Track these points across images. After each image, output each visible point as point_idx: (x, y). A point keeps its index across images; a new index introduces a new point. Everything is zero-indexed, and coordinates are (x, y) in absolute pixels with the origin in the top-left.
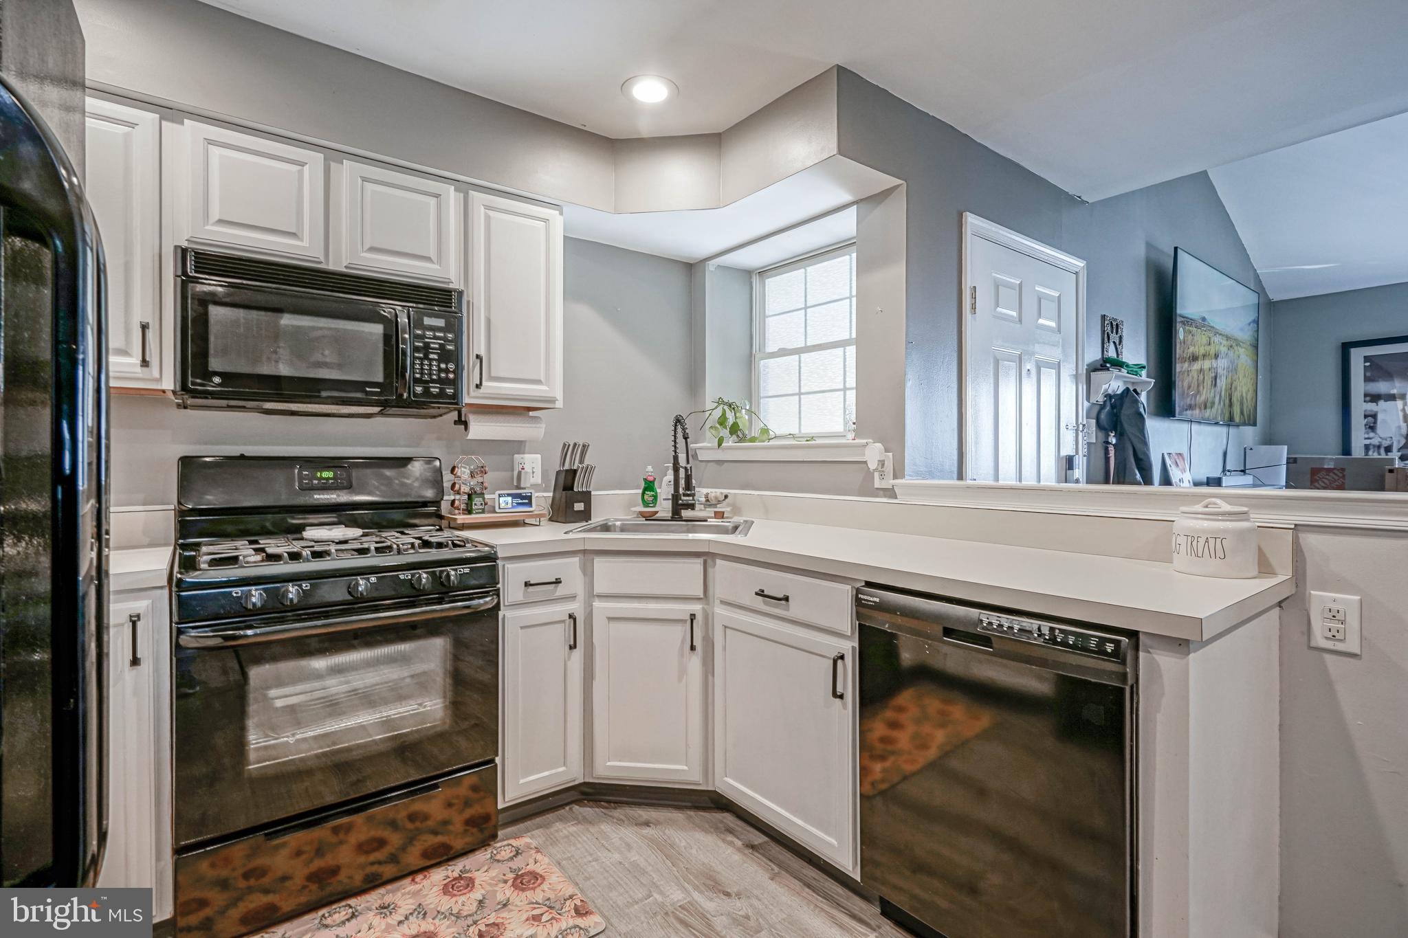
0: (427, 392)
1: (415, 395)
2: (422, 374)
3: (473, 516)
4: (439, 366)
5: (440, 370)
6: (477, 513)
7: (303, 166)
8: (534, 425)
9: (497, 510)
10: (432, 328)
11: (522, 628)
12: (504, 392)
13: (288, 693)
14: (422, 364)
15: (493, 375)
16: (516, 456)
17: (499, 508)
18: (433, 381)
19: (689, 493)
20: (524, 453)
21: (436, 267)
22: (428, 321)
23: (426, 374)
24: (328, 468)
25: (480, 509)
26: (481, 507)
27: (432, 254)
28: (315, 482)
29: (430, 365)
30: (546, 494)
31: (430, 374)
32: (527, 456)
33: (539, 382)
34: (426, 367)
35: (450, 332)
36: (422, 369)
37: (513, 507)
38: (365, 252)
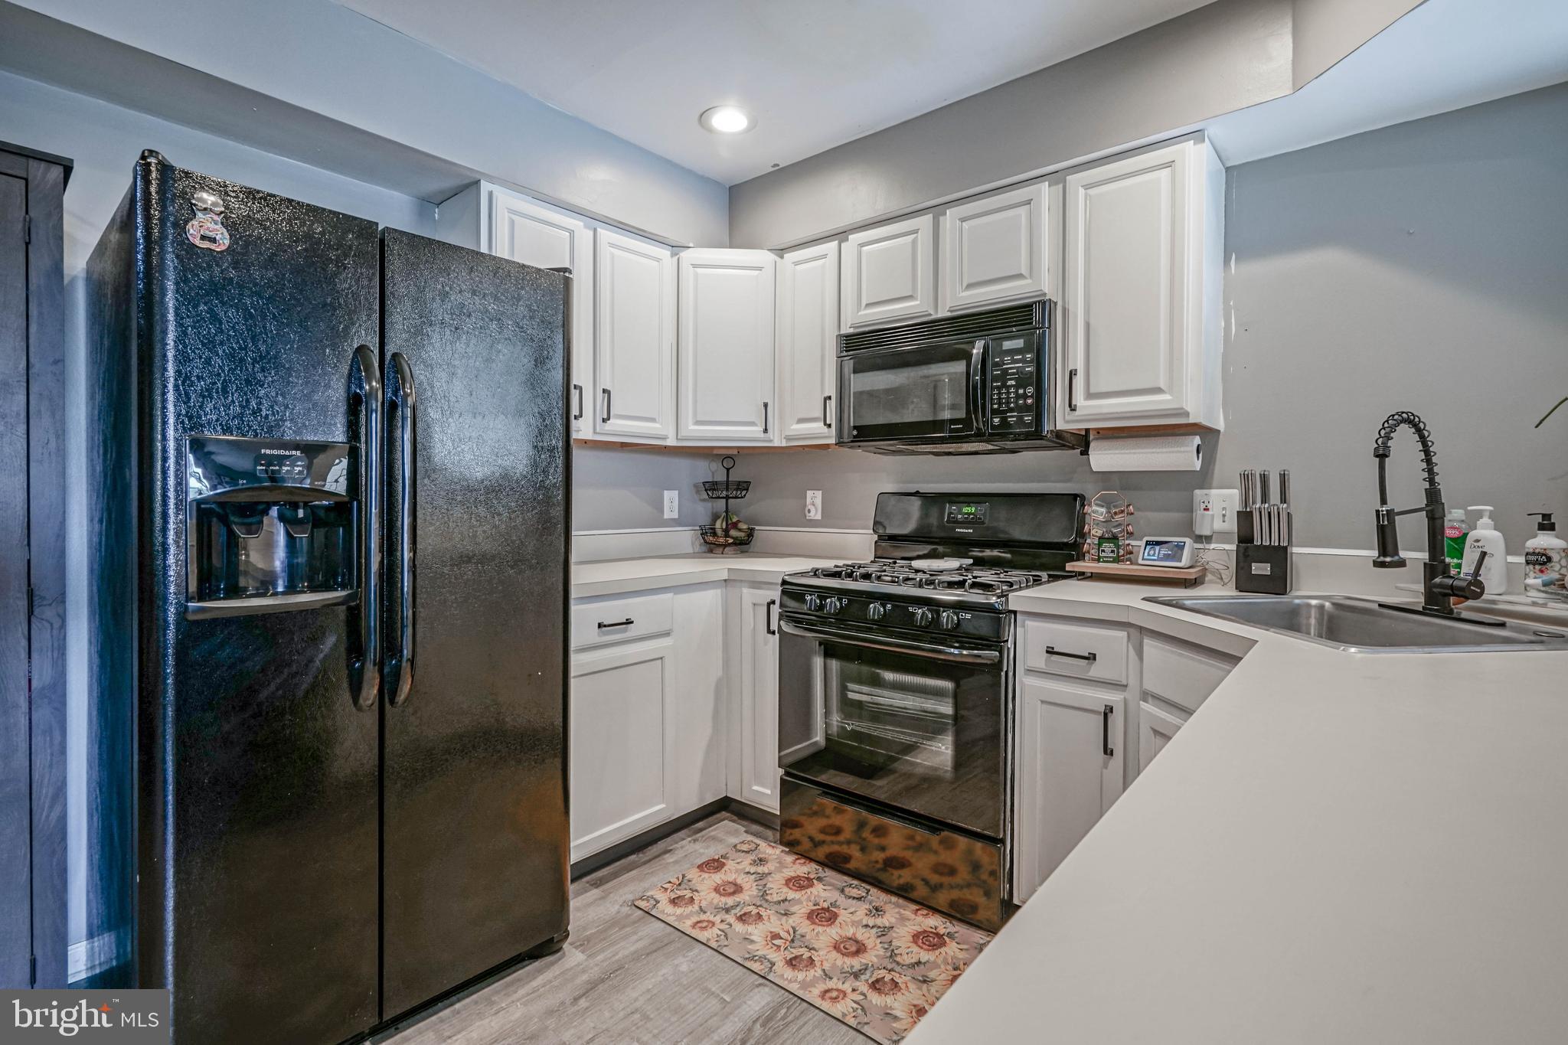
0: (1004, 421)
1: (993, 427)
2: (1000, 404)
3: (1101, 564)
4: (1017, 392)
5: (1018, 396)
6: (1104, 562)
7: (917, 233)
8: (1176, 449)
9: (1140, 561)
10: (1012, 352)
11: (1042, 702)
12: (1105, 411)
13: (864, 691)
14: (1000, 394)
15: (1092, 390)
16: (1197, 492)
17: (1143, 559)
18: (1011, 410)
19: (1388, 559)
20: (1210, 488)
21: (1029, 281)
22: (1007, 345)
23: (1003, 403)
24: (969, 504)
25: (1110, 557)
26: (1111, 555)
27: (1024, 271)
28: (960, 516)
29: (1008, 393)
30: (1227, 547)
31: (1008, 403)
32: (1214, 492)
33: (1158, 390)
34: (1004, 396)
35: (1029, 353)
36: (1000, 398)
37: (1159, 559)
38: (965, 291)
